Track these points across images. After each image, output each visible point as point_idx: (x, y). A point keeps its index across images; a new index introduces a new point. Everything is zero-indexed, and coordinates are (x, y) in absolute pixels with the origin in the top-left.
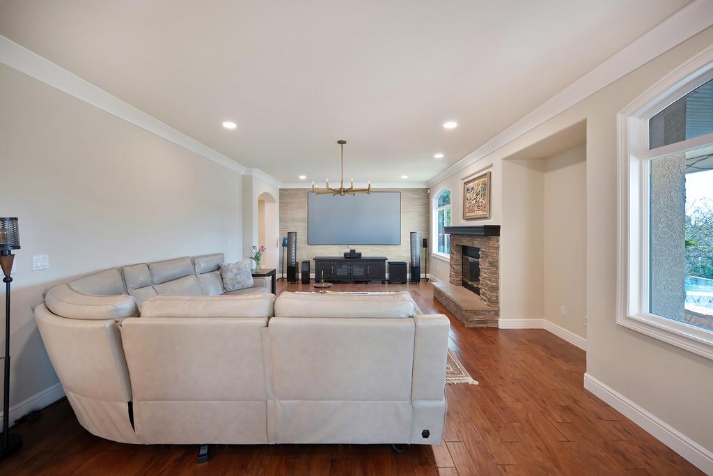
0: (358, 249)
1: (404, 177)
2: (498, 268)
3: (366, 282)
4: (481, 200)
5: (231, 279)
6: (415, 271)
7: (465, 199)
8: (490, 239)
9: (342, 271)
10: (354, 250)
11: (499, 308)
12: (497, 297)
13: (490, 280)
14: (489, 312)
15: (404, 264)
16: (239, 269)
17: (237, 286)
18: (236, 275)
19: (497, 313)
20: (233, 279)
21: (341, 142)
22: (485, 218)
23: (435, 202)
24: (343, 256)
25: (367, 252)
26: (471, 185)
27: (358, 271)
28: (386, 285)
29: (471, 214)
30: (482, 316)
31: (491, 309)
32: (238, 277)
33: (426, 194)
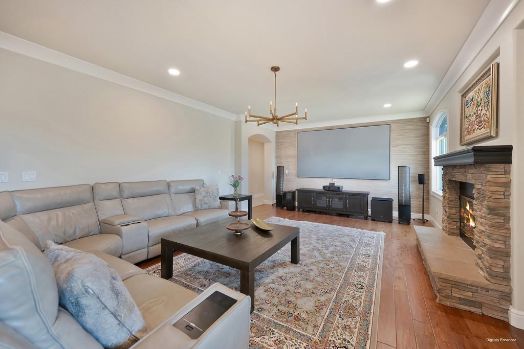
0: (337, 183)
1: (387, 106)
2: (507, 219)
3: (348, 216)
4: (484, 112)
5: (200, 200)
6: (405, 210)
7: (463, 117)
8: (488, 170)
9: (322, 203)
10: (334, 183)
11: (511, 290)
12: (507, 269)
13: (489, 237)
14: (488, 290)
15: (390, 201)
16: (207, 193)
17: (204, 206)
18: (204, 197)
19: (507, 297)
20: (201, 200)
21: (275, 69)
22: (490, 138)
23: (434, 131)
24: (322, 188)
25: (349, 186)
26: (471, 95)
27: (337, 204)
28: (370, 222)
29: (471, 136)
30: (470, 294)
31: (492, 287)
32: (206, 198)
33: (424, 123)
